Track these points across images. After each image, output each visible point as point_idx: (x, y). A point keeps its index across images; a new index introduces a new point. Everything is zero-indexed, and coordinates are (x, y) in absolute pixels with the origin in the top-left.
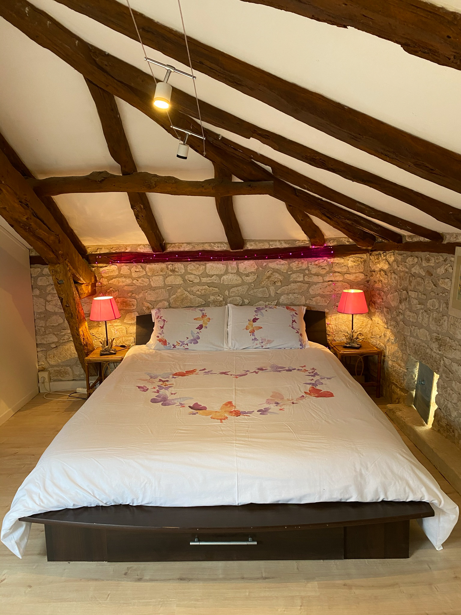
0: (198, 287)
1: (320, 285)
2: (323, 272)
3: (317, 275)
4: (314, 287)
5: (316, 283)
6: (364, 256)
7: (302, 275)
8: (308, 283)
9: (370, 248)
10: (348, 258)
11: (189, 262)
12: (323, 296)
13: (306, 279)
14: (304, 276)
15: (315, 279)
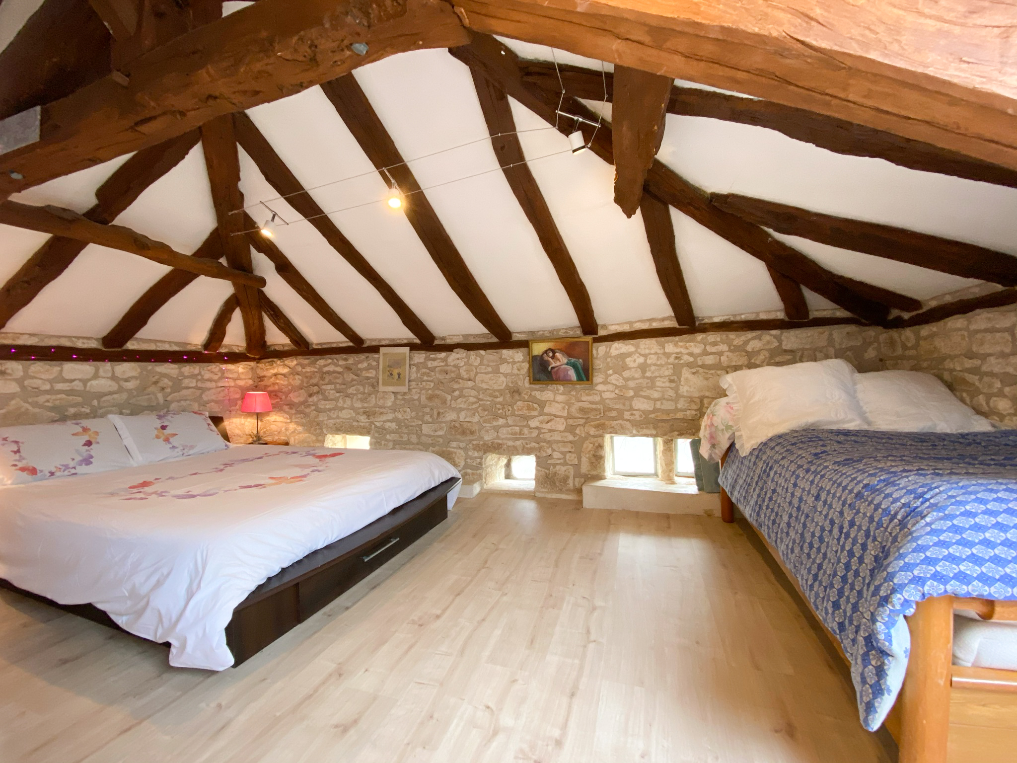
0: (48, 397)
1: (213, 391)
2: (216, 377)
3: (210, 380)
4: (207, 393)
5: (209, 389)
6: (252, 364)
7: (194, 381)
8: (200, 388)
9: (257, 357)
10: (237, 365)
11: (33, 362)
12: (216, 402)
13: (200, 384)
14: (197, 382)
15: (209, 385)
